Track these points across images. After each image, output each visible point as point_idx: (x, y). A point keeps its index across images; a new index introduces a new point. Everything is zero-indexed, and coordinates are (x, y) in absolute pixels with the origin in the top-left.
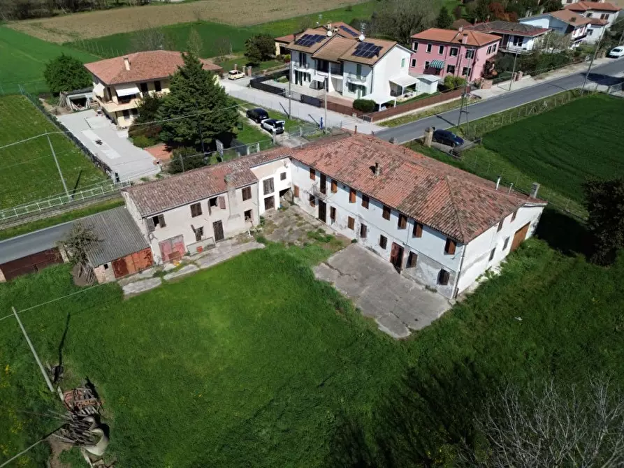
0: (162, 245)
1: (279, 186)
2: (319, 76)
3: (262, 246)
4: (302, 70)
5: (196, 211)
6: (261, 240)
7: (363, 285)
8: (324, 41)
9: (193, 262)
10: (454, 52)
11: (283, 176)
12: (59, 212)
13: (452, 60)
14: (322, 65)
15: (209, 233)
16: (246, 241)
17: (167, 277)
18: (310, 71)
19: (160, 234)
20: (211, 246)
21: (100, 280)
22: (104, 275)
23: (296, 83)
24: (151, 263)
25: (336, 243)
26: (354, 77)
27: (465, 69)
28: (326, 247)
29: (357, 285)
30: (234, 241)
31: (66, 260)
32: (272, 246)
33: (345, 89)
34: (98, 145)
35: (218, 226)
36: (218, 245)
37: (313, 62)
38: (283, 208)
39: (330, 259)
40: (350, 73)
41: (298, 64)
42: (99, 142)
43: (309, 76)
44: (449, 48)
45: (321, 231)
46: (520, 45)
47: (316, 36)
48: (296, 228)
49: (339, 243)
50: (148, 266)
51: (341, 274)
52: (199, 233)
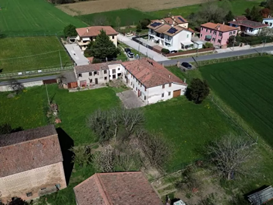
0: (81, 82)
1: (118, 72)
2: (157, 38)
3: (107, 87)
4: (152, 35)
5: (90, 74)
6: (108, 85)
8: (160, 25)
9: (88, 88)
10: (215, 33)
11: (119, 69)
12: (59, 72)
13: (214, 36)
14: (158, 35)
15: (94, 81)
16: (104, 85)
18: (154, 36)
19: (80, 79)
20: (94, 85)
21: (64, 88)
22: (65, 86)
23: (150, 40)
24: (77, 86)
25: (125, 88)
26: (167, 40)
27: (219, 40)
29: (126, 98)
30: (101, 85)
31: (58, 83)
32: (110, 87)
33: (164, 44)
34: (74, 55)
35: (96, 80)
36: (96, 85)
37: (155, 33)
38: (118, 79)
39: (123, 92)
40: (166, 38)
41: (151, 33)
42: (75, 54)
43: (154, 38)
44: (213, 31)
45: (125, 86)
46: (252, 31)
47: (159, 23)
48: (119, 84)
49: (128, 89)
50: (77, 87)
51: (123, 95)
52: (91, 81)
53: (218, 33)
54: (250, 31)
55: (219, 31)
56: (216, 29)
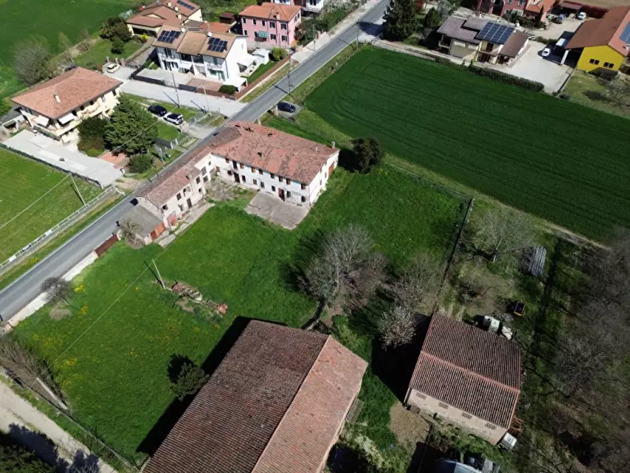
0: (168, 219)
1: (209, 169)
2: (187, 65)
3: (213, 205)
4: (169, 60)
5: (179, 197)
6: (211, 201)
7: (271, 211)
8: (181, 36)
9: (184, 222)
10: (273, 25)
11: (210, 164)
12: (83, 215)
13: (272, 31)
14: (186, 57)
15: (186, 205)
16: (204, 204)
17: (177, 233)
18: (177, 60)
19: (167, 213)
20: (187, 212)
21: (147, 244)
22: (148, 240)
23: (166, 69)
24: (165, 229)
25: (250, 193)
26: (212, 64)
27: (283, 37)
28: (246, 196)
29: (267, 212)
30: (198, 205)
31: (120, 239)
32: (219, 203)
33: (208, 73)
34: (62, 162)
35: (189, 201)
36: (191, 210)
37: (177, 55)
38: (213, 180)
39: (251, 203)
40: (209, 62)
41: (165, 55)
42: (63, 160)
43: (176, 64)
44: (269, 22)
45: (240, 188)
46: (315, 4)
47: (173, 32)
48: (226, 190)
49: (252, 193)
50: (164, 230)
51: (259, 208)
52: (181, 207)
53: (279, 25)
54: (311, 4)
55: (280, 21)
56: (272, 17)
